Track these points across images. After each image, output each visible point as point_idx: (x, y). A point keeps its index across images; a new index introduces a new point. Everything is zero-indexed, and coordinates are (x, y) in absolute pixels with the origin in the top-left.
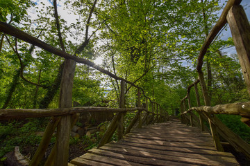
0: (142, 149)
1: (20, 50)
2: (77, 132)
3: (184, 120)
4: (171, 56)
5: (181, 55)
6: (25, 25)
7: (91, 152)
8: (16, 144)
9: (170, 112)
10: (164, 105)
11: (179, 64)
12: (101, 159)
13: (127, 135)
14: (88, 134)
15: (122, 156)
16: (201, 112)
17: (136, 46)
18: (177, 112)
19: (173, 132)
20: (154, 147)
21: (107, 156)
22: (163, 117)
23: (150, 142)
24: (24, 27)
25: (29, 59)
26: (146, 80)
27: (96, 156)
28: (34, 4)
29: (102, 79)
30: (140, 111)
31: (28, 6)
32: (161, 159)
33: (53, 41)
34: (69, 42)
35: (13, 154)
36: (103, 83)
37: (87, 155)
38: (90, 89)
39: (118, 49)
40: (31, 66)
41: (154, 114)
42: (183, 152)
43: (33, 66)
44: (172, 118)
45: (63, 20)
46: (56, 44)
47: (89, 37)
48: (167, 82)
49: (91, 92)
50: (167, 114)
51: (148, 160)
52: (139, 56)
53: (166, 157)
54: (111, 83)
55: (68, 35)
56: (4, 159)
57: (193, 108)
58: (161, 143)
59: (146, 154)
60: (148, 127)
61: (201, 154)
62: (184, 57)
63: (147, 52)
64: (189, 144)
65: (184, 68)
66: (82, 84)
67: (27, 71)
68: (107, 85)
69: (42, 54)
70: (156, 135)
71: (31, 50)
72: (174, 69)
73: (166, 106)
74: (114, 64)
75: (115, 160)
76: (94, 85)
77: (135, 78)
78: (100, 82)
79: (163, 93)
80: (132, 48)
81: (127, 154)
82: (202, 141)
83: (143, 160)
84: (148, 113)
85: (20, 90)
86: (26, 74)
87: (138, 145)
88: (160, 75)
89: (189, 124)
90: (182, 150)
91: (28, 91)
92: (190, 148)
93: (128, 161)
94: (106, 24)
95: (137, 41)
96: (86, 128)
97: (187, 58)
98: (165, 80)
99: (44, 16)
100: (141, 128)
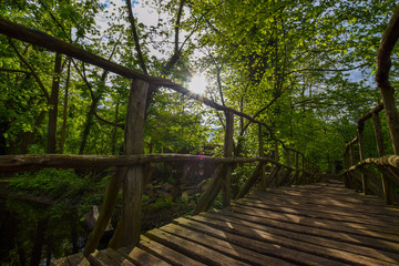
0: (258, 226)
1: (90, 76)
2: (169, 191)
3: (351, 182)
4: (327, 65)
5: (348, 59)
6: (94, 40)
7: (176, 223)
8: (95, 203)
9: (324, 167)
10: (313, 154)
11: (344, 78)
12: (189, 234)
13: (240, 201)
14: (185, 196)
15: (222, 234)
16: (384, 167)
17: (259, 52)
18: (339, 168)
19: (323, 202)
20: (282, 225)
21: (200, 231)
22: (308, 175)
23: (276, 216)
24: (92, 43)
25: (102, 88)
26: (278, 111)
27: (184, 229)
28: (102, 7)
29: (203, 112)
30: (263, 163)
31: (95, 12)
32: (291, 248)
33: (131, 59)
34: (154, 57)
35: (92, 215)
36: (205, 118)
37: (170, 227)
38: (186, 129)
39: (225, 60)
40: (106, 99)
41: (291, 170)
42: (337, 240)
43: (108, 98)
44: (328, 178)
45: (141, 25)
46: (136, 63)
47: (180, 45)
48: (320, 114)
49: (188, 133)
50: (317, 170)
51: (265, 247)
52: (263, 69)
53: (302, 245)
54: (217, 118)
55: (150, 46)
56: (83, 219)
57: (367, 160)
58: (297, 219)
59: (264, 235)
60: (277, 190)
61: (377, 249)
62: (355, 64)
63: (277, 60)
64: (354, 226)
65: (355, 85)
66: (174, 121)
67: (101, 106)
68: (210, 121)
69: (118, 80)
70: (289, 205)
71: (104, 75)
72: (334, 88)
73: (315, 156)
74: (220, 87)
75: (211, 239)
76: (191, 122)
77: (256, 108)
78: (201, 118)
79: (311, 133)
80: (250, 57)
81: (233, 232)
82: (383, 224)
83: (257, 244)
84: (279, 166)
85: (95, 132)
86: (100, 110)
87: (254, 218)
88: (304, 102)
89: (359, 189)
90: (336, 235)
91: (105, 133)
92: (355, 234)
93: (231, 243)
94: (207, 21)
95: (259, 42)
96: (182, 187)
97: (362, 66)
98: (315, 110)
99: (116, 23)
100: (265, 191)
